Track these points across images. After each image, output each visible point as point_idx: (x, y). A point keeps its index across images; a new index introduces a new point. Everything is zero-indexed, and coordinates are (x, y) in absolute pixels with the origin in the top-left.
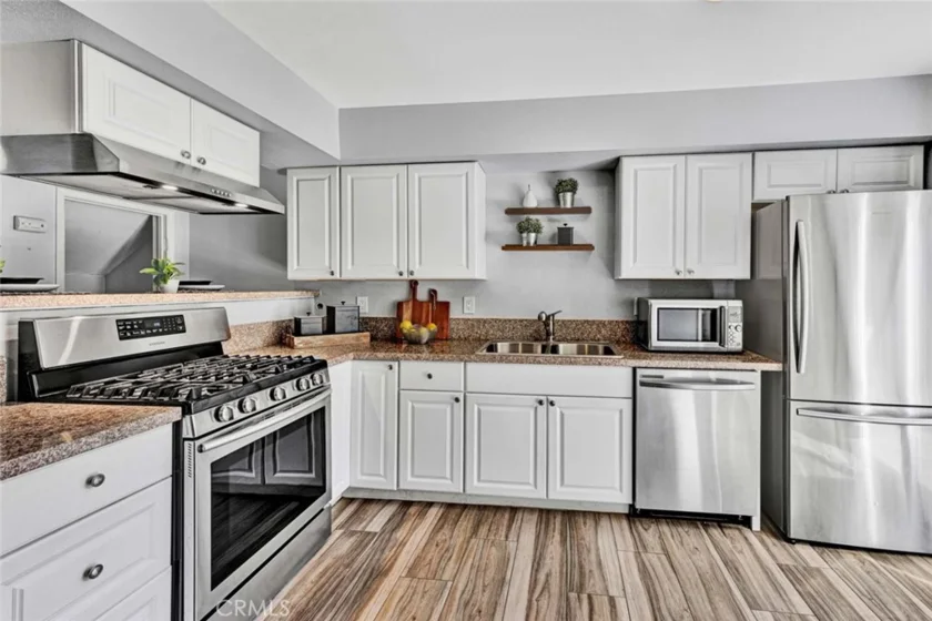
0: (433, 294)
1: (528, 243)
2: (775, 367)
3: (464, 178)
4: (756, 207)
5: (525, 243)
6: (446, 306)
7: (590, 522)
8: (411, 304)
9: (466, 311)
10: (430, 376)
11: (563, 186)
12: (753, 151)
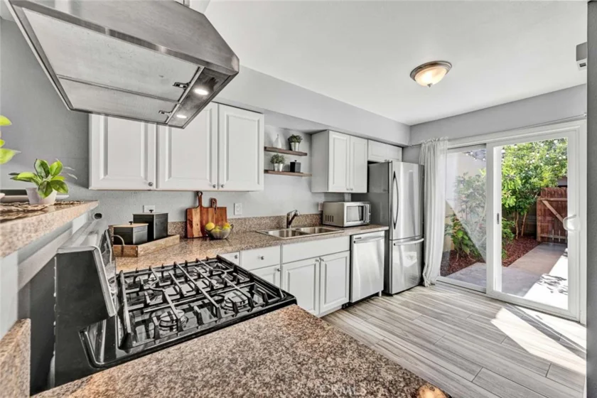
0: (213, 201)
1: (278, 170)
2: (387, 228)
3: (257, 122)
4: (369, 163)
5: (276, 169)
6: (224, 209)
7: (333, 316)
8: (198, 210)
9: (236, 213)
10: (262, 258)
11: (291, 140)
12: (368, 139)
